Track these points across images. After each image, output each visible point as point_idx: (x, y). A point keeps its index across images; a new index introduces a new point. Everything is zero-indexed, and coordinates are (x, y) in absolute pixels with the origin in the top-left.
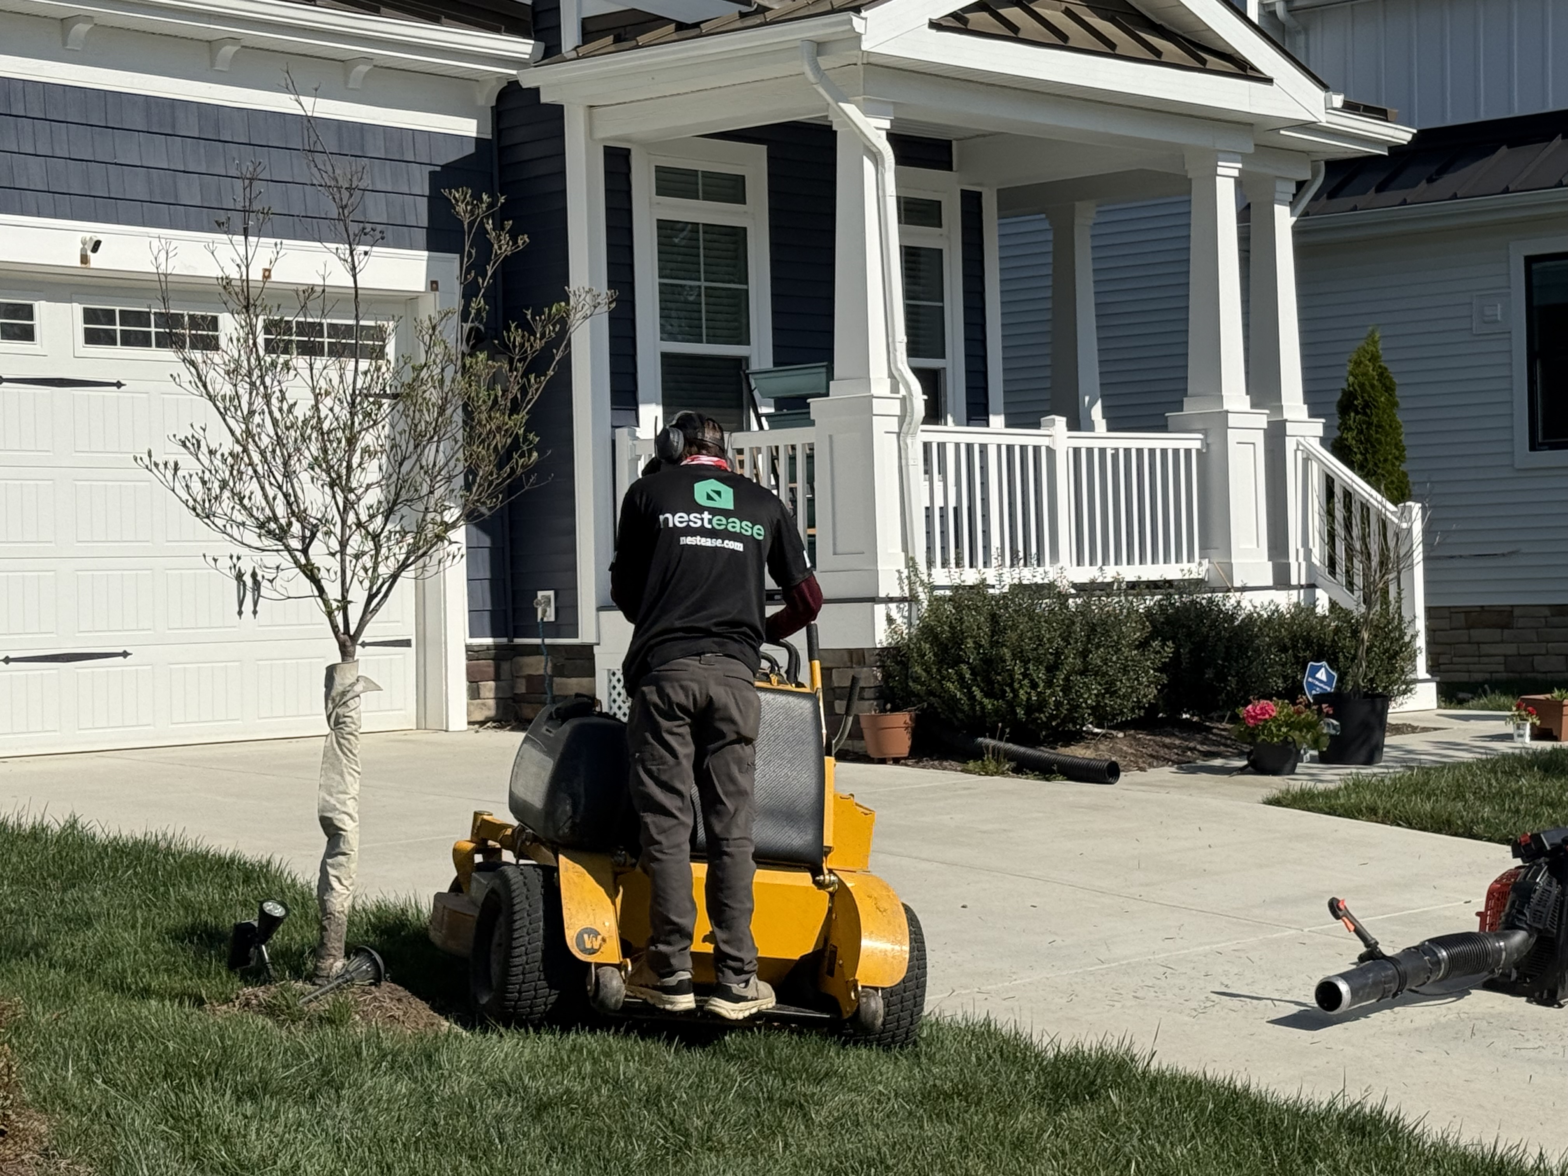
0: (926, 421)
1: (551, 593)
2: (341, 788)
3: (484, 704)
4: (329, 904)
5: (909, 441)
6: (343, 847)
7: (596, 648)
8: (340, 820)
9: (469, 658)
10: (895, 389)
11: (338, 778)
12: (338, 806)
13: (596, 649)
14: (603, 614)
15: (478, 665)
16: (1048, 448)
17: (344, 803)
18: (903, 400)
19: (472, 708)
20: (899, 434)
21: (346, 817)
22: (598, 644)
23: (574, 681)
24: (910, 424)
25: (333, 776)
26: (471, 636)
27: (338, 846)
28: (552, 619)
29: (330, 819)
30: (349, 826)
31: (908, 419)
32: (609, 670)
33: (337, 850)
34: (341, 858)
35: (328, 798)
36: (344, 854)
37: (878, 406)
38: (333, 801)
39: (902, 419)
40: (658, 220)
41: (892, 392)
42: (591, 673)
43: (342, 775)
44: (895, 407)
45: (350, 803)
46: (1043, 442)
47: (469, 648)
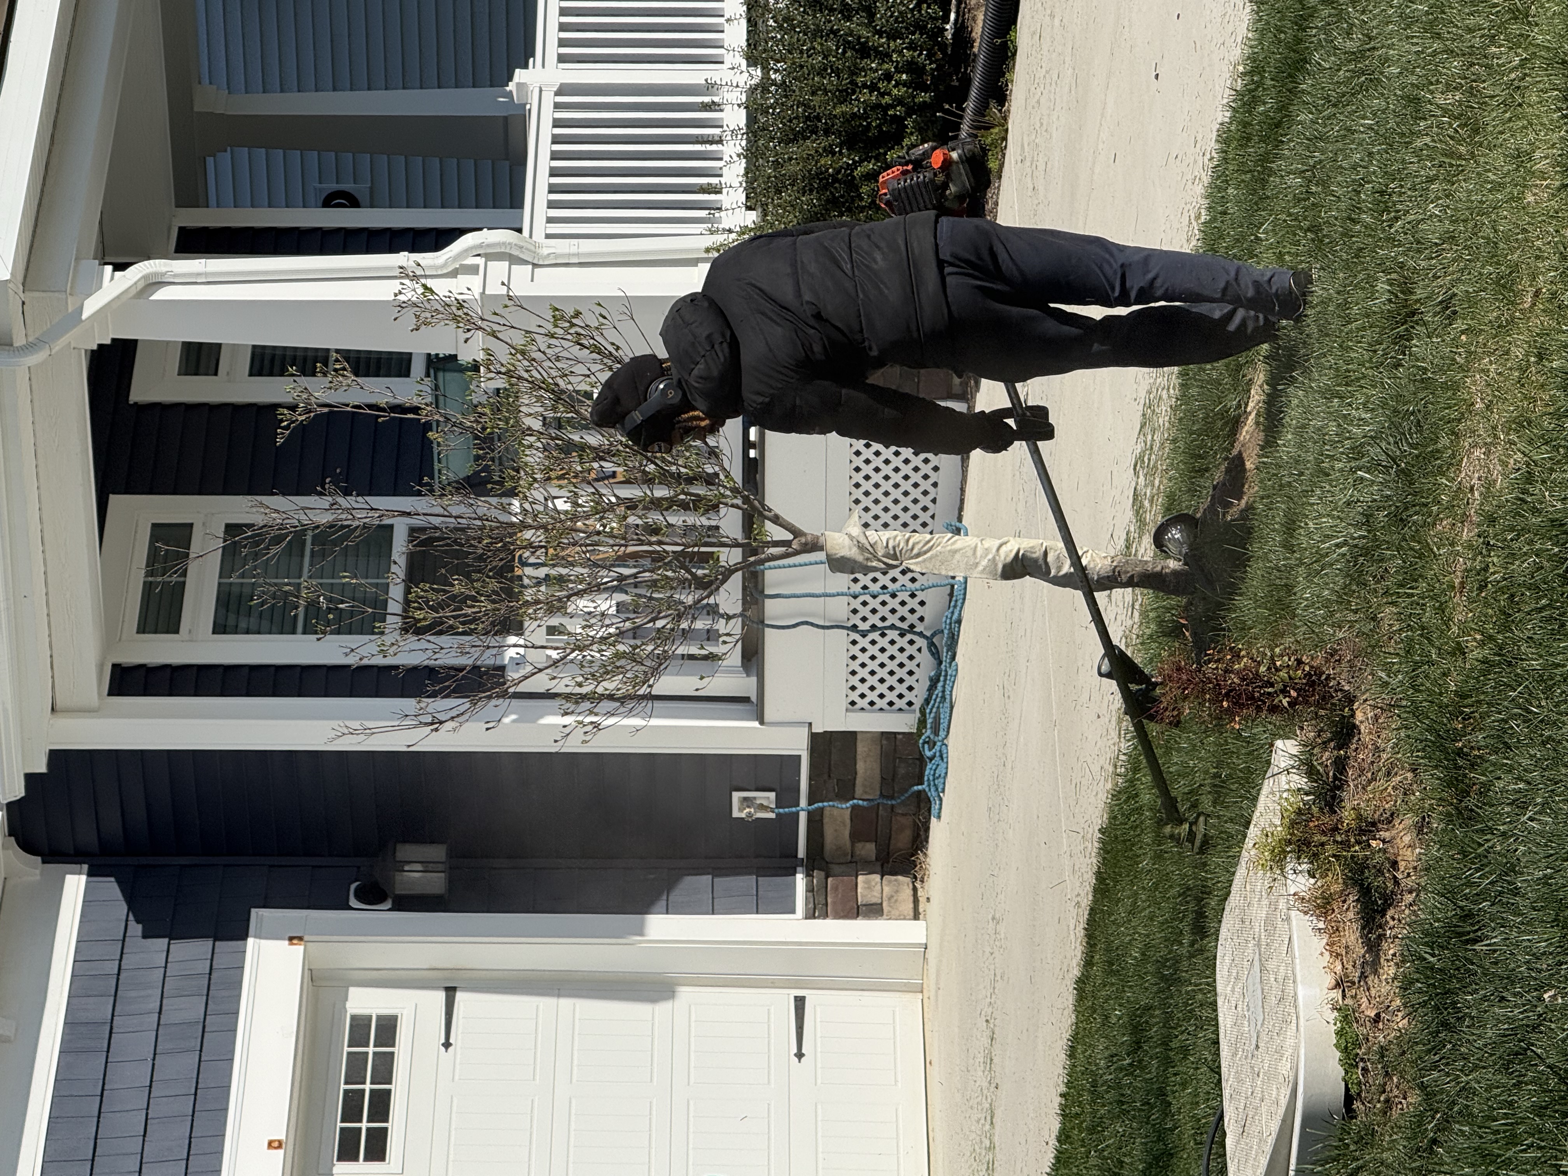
0: (519, 231)
1: (736, 796)
2: (970, 553)
3: (890, 898)
4: (1103, 573)
5: (545, 251)
6: (1039, 554)
7: (815, 730)
8: (1007, 556)
9: (825, 916)
10: (473, 270)
11: (957, 556)
12: (990, 556)
13: (818, 729)
14: (768, 717)
15: (834, 903)
16: (557, 94)
17: (987, 551)
18: (490, 257)
19: (895, 913)
20: (535, 266)
21: (1004, 549)
22: (810, 724)
23: (861, 766)
24: (521, 247)
25: (955, 561)
26: (793, 912)
27: (1036, 561)
28: (772, 795)
29: (1005, 566)
30: (1012, 547)
31: (515, 252)
32: (847, 710)
33: (1041, 562)
34: (1050, 559)
35: (980, 568)
36: (1046, 553)
37: (495, 289)
38: (984, 562)
39: (514, 260)
40: (214, 632)
41: (477, 273)
42: (850, 737)
43: (955, 551)
44: (497, 270)
45: (987, 543)
46: (549, 99)
47: (811, 915)
